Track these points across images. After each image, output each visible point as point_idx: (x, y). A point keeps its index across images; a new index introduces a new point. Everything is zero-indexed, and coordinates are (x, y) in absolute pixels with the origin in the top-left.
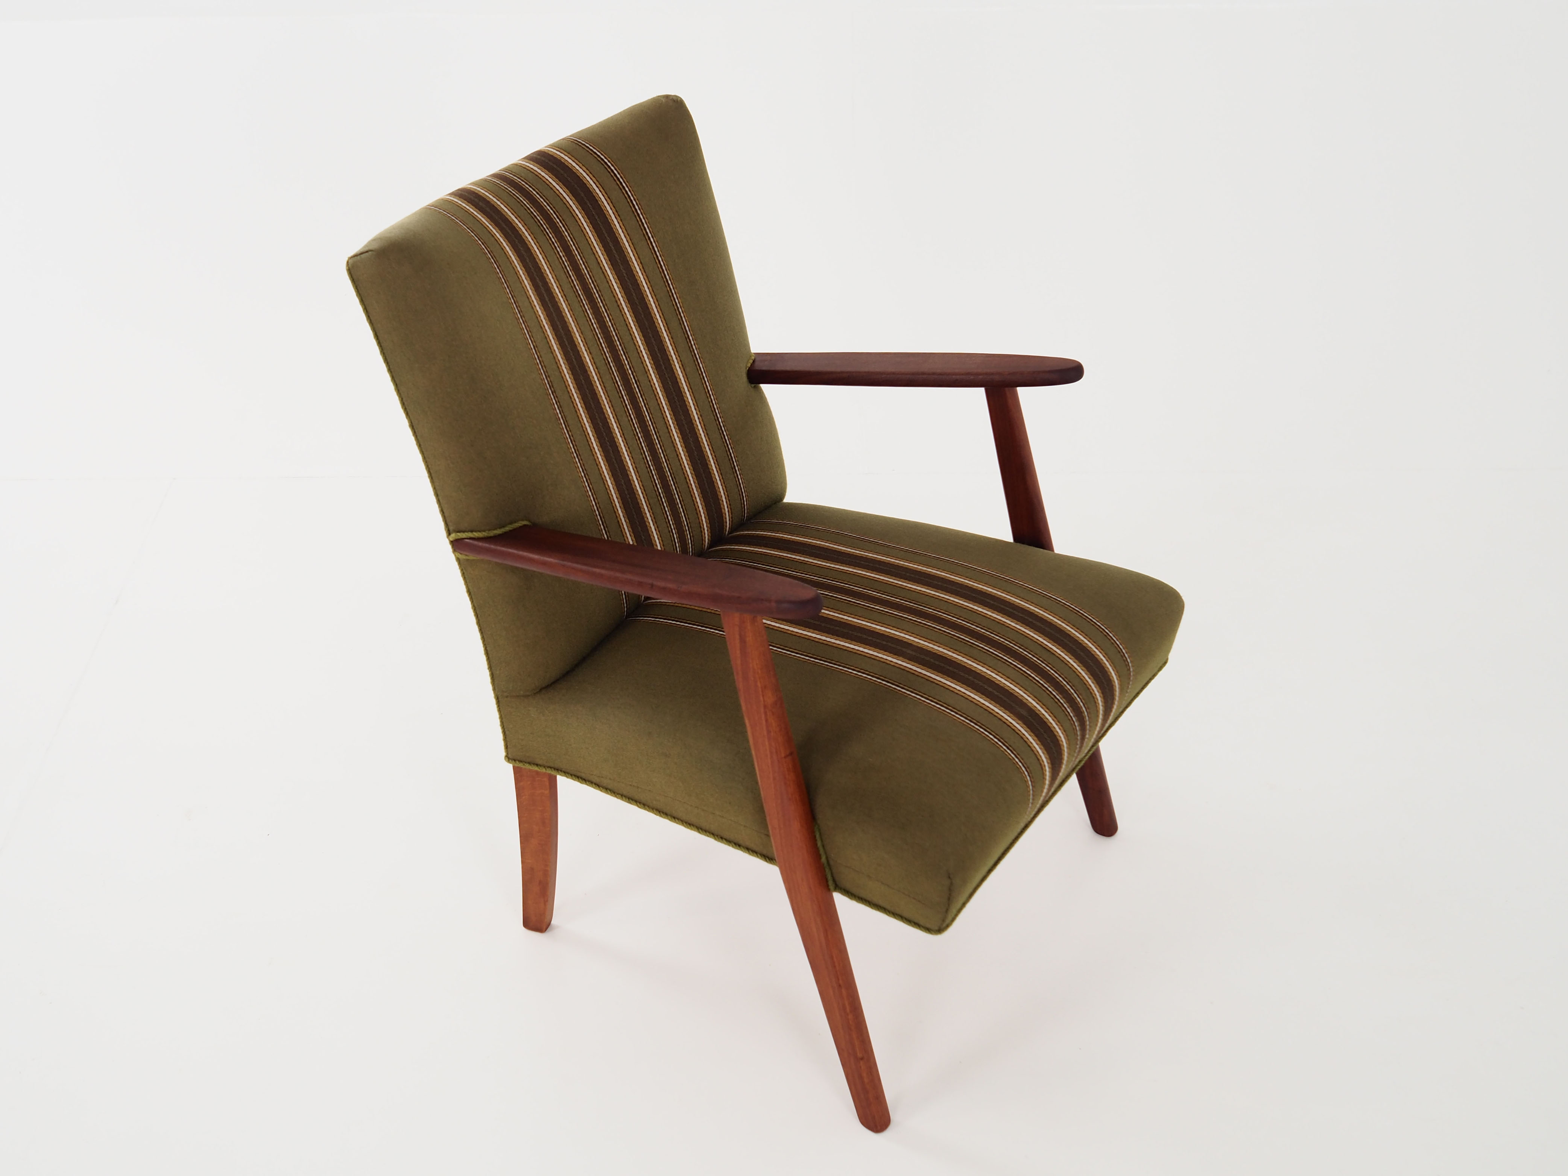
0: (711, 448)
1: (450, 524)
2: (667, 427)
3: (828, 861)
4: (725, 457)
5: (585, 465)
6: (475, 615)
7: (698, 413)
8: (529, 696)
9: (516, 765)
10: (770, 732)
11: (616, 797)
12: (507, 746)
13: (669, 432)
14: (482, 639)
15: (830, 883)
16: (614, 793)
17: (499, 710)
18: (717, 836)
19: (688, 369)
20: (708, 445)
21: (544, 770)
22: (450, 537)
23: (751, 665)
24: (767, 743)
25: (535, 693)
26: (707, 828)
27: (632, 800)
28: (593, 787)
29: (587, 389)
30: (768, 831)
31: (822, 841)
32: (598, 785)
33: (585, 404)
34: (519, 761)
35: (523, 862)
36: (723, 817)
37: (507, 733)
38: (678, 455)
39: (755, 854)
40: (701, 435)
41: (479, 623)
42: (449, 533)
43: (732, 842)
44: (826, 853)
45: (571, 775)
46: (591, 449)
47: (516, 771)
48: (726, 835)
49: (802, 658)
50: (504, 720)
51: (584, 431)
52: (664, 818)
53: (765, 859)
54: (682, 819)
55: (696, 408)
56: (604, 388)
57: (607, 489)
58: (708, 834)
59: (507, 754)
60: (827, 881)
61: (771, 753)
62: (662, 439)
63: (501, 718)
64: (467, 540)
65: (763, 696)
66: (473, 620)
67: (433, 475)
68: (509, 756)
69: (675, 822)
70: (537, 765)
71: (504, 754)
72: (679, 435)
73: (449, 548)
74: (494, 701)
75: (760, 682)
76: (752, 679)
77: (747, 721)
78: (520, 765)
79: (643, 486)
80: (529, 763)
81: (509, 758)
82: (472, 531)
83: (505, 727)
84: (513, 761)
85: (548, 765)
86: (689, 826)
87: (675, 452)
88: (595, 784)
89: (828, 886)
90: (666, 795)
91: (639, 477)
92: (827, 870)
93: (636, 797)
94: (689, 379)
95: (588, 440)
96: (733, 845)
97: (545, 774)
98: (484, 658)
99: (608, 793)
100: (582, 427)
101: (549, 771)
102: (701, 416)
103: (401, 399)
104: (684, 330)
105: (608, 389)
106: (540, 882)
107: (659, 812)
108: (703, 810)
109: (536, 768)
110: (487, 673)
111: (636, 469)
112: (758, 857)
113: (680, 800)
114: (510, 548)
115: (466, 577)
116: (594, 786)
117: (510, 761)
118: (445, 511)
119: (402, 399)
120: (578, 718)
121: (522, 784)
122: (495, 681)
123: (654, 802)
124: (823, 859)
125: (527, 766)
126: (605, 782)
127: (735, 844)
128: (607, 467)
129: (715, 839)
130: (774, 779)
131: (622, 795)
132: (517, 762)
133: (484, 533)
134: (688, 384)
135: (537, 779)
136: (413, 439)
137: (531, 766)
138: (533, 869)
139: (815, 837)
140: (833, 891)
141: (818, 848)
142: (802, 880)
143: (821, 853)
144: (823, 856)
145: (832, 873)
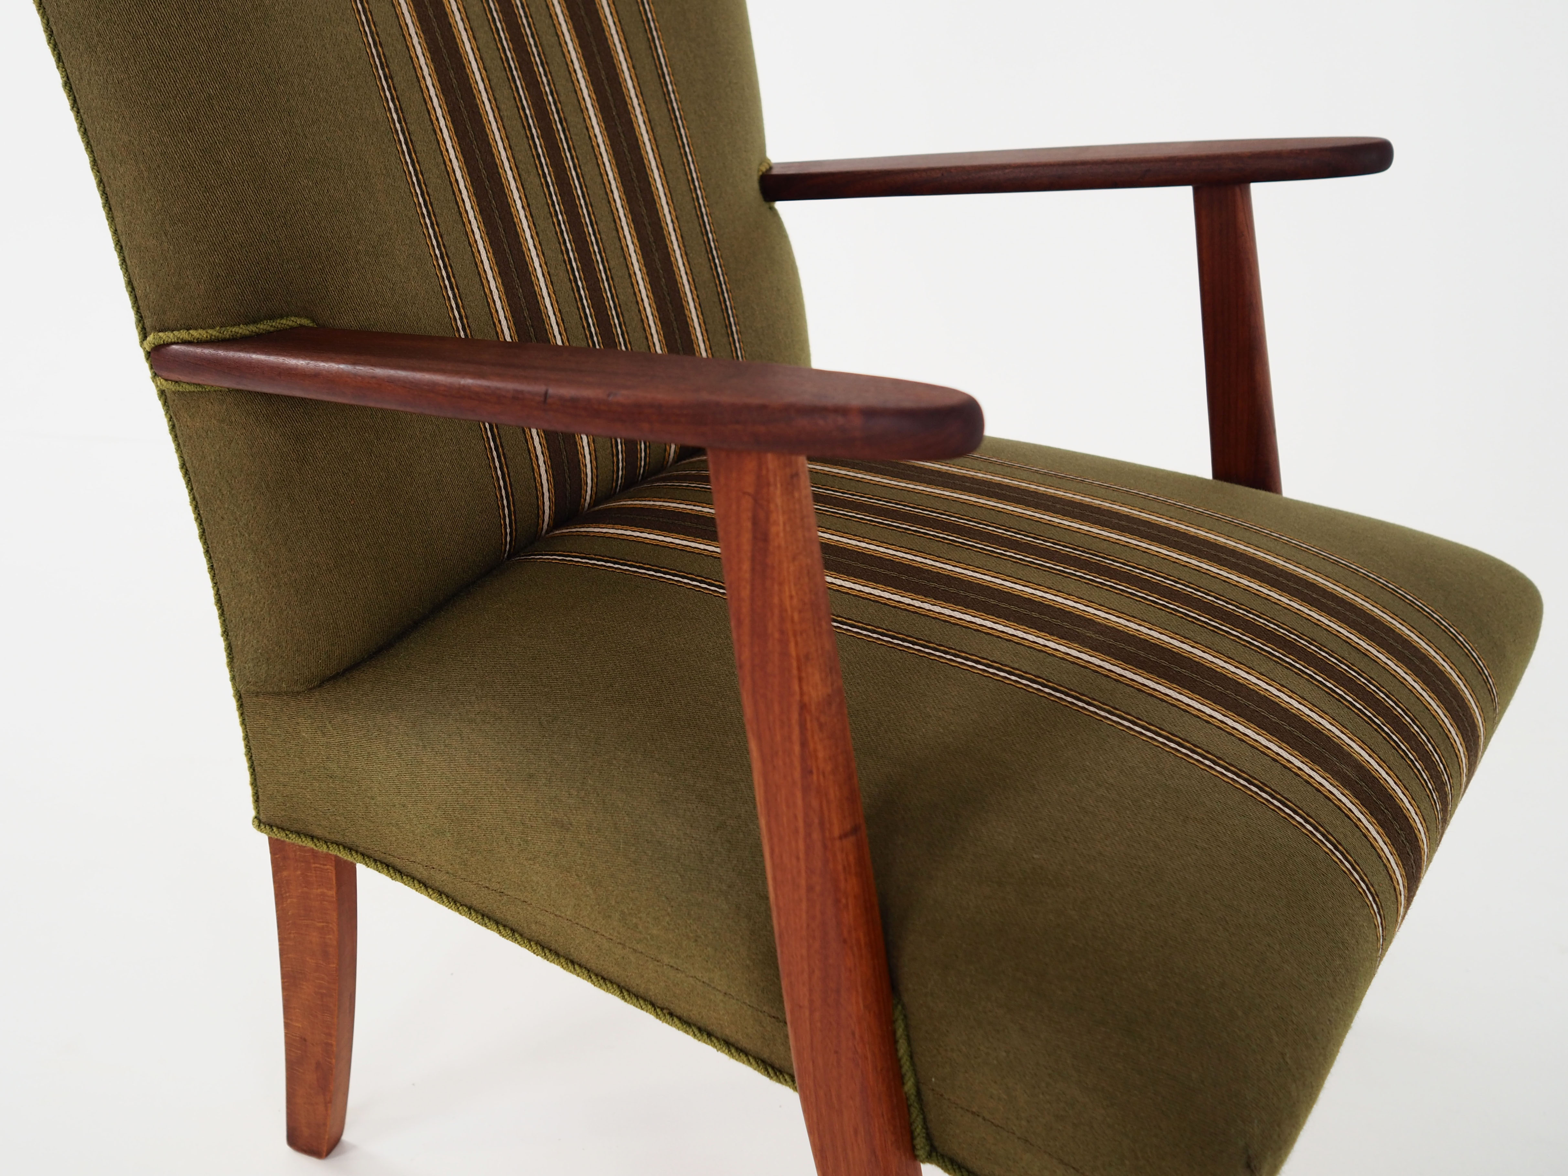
0: (691, 280)
1: (146, 313)
2: (615, 220)
3: (919, 1093)
4: (714, 302)
5: (445, 236)
6: (196, 519)
7: (672, 211)
8: (298, 693)
9: (273, 836)
10: (811, 772)
11: (458, 910)
12: (258, 798)
13: (617, 229)
14: (210, 572)
15: (920, 1141)
16: (455, 902)
17: (243, 723)
18: (662, 1009)
19: (659, 131)
20: (686, 273)
21: (324, 849)
22: (145, 342)
23: (776, 600)
24: (800, 802)
25: (311, 689)
26: (642, 991)
27: (490, 918)
28: (414, 887)
29: (462, 99)
30: (782, 1009)
31: (909, 1044)
32: (424, 885)
33: (453, 122)
34: (278, 828)
35: (287, 1025)
36: (677, 969)
37: (258, 769)
38: (630, 276)
39: (743, 1057)
40: (674, 251)
41: (203, 535)
42: (144, 334)
43: (695, 1025)
44: (915, 1072)
45: (375, 861)
46: (460, 214)
47: (276, 848)
48: (681, 1008)
49: (865, 635)
50: (252, 742)
51: (448, 173)
52: (552, 961)
53: (766, 1070)
54: (588, 966)
55: (670, 202)
56: (497, 108)
57: (486, 297)
58: (642, 1002)
59: (258, 812)
60: (913, 1138)
61: (808, 825)
62: (602, 236)
63: (246, 738)
64: (174, 347)
65: (800, 679)
66: (194, 530)
67: (112, 202)
68: (262, 817)
69: (574, 971)
70: (312, 838)
71: (253, 813)
72: (636, 241)
73: (144, 368)
74: (233, 704)
75: (796, 644)
76: (777, 635)
77: (753, 746)
78: (281, 836)
79: (560, 311)
80: (298, 833)
81: (261, 822)
82: (188, 329)
83: (253, 758)
84: (267, 827)
85: (332, 837)
86: (601, 982)
87: (625, 269)
88: (420, 882)
89: (913, 1148)
90: (558, 913)
91: (555, 294)
92: (915, 1111)
93: (498, 915)
94: (660, 149)
95: (455, 194)
96: (697, 1032)
97: (327, 856)
98: (215, 612)
99: (443, 903)
100: (445, 163)
101: (344, 855)
102: (677, 219)
103: (45, 21)
104: (657, 63)
105: (504, 113)
106: (318, 1065)
107: (543, 948)
108: (635, 951)
109: (310, 844)
110: (220, 644)
111: (549, 276)
112: (750, 1064)
113: (587, 925)
114: (254, 352)
115: (179, 434)
116: (417, 885)
117: (262, 827)
118: (135, 284)
119: (48, 21)
120: (388, 742)
121: (285, 873)
122: (235, 660)
123: (533, 927)
124: (909, 1086)
125: (294, 839)
126: (439, 878)
127: (700, 1030)
128: (491, 255)
129: (657, 1016)
130: (810, 889)
131: (470, 908)
132: (275, 829)
133: (210, 331)
134: (657, 156)
135: (313, 865)
136: (71, 116)
137: (300, 840)
138: (305, 1040)
139: (894, 1033)
140: (923, 1162)
141: (899, 1060)
142: (856, 1132)
143: (904, 1070)
144: (909, 1079)
145: (925, 1120)
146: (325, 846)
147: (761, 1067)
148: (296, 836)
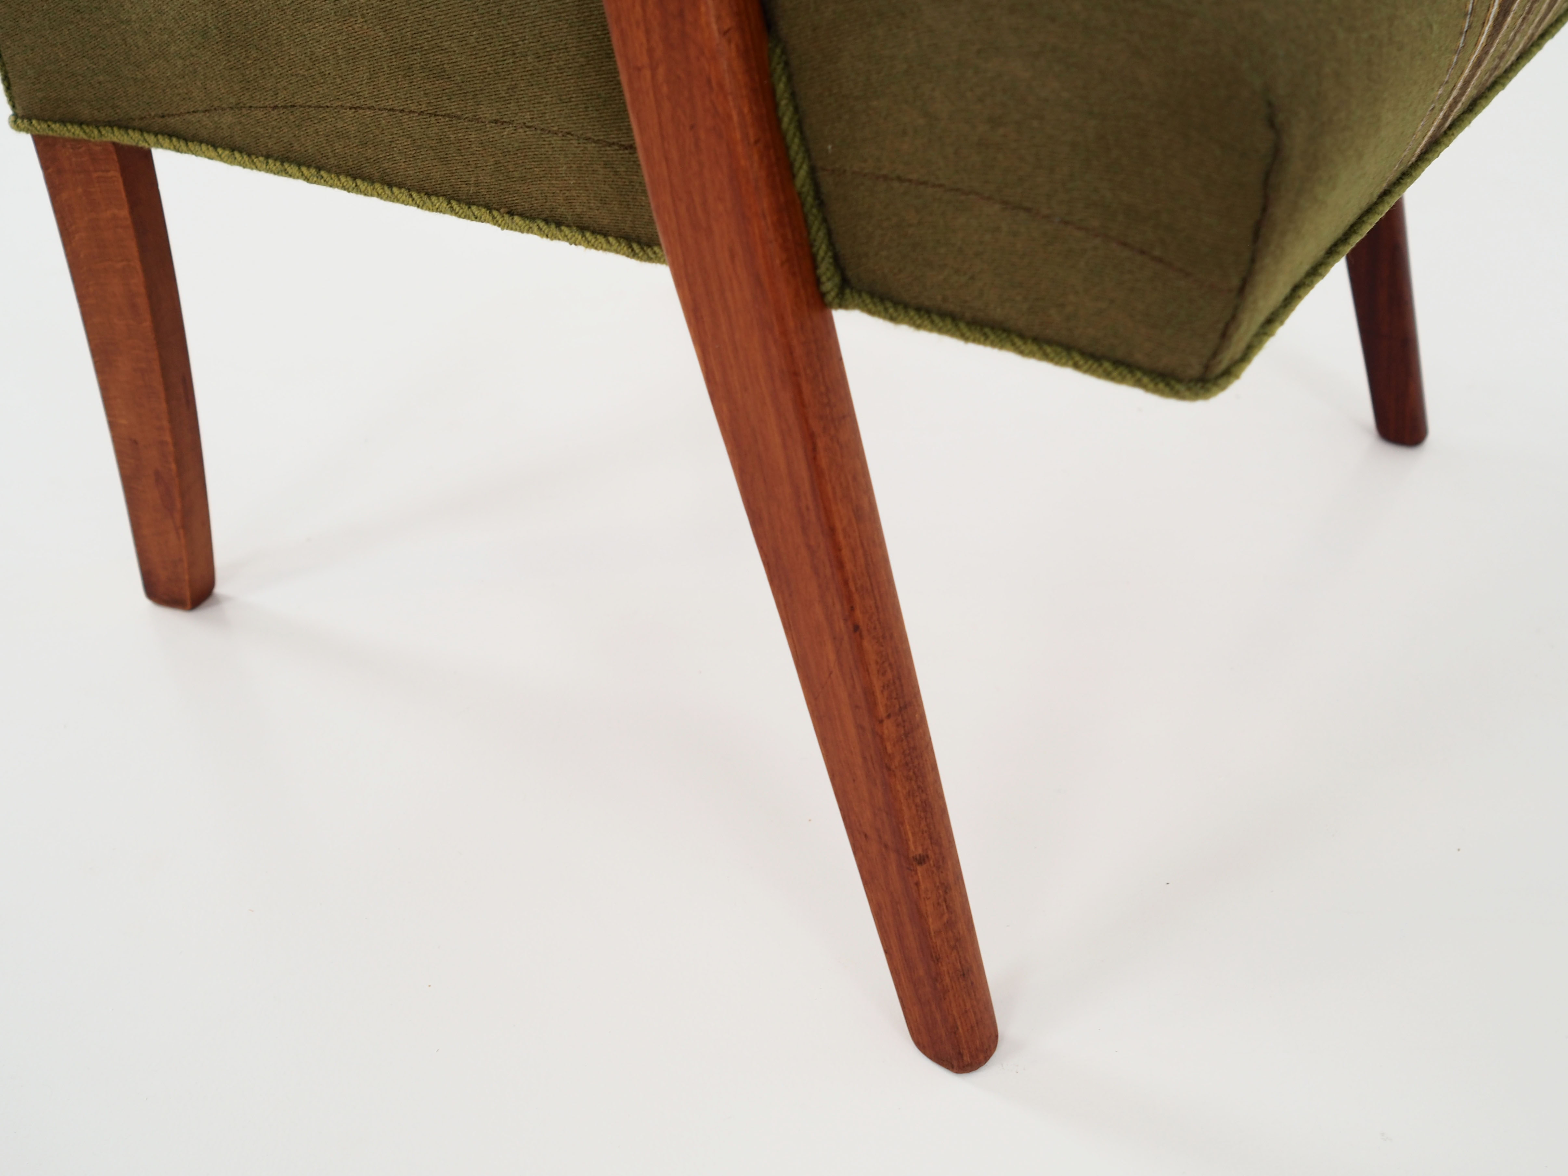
9: (36, 132)
15: (826, 270)
18: (499, 209)
21: (96, 136)
31: (796, 106)
44: (808, 152)
48: (520, 196)
78: (45, 129)
84: (28, 123)
92: (814, 222)
109: (78, 133)
117: (23, 124)
121: (64, 196)
127: (547, 222)
132: (34, 122)
137: (65, 129)
138: (135, 442)
139: (773, 92)
140: (836, 308)
141: (783, 138)
142: (733, 257)
143: (792, 153)
144: (800, 167)
145: (829, 233)
146: (96, 132)
147: (623, 245)
148: (60, 125)
